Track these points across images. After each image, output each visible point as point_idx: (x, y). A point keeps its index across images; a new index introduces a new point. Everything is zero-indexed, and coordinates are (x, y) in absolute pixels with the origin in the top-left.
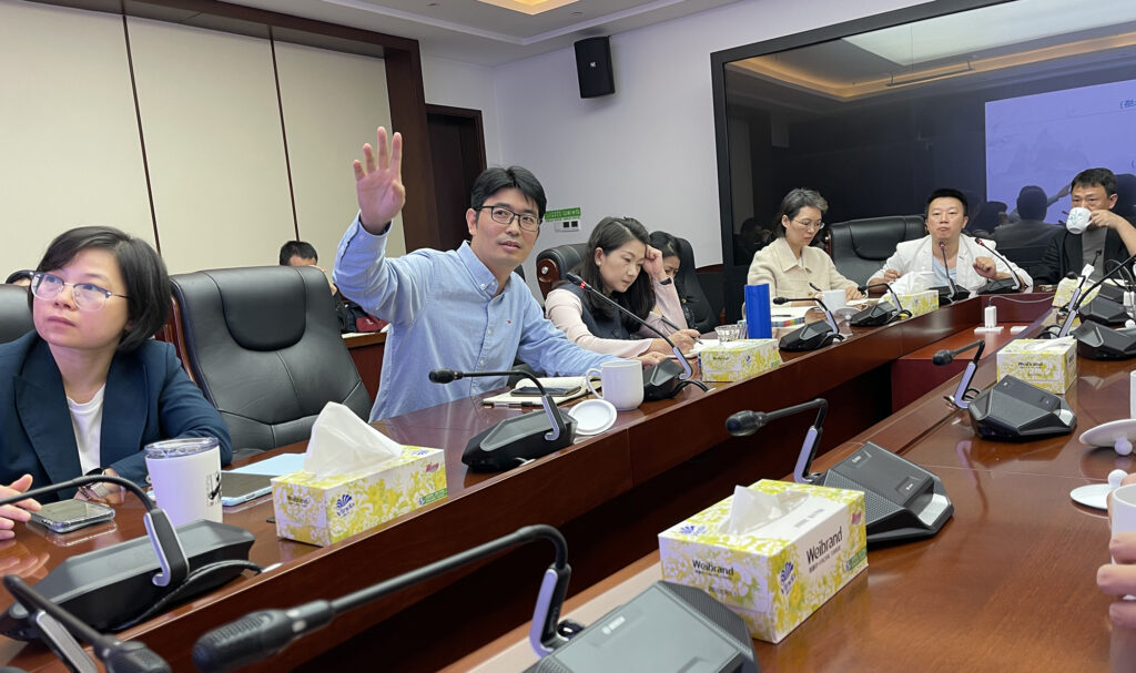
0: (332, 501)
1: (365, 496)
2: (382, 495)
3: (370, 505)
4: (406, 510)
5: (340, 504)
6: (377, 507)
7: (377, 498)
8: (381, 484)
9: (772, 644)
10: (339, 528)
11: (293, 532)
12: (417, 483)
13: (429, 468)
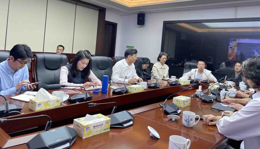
0: (37, 104)
1: (44, 104)
2: (47, 105)
3: (44, 106)
4: (51, 108)
5: (38, 105)
6: (45, 106)
7: (46, 105)
8: (47, 103)
9: (82, 139)
10: (37, 109)
11: (31, 108)
12: (54, 103)
13: (57, 101)
